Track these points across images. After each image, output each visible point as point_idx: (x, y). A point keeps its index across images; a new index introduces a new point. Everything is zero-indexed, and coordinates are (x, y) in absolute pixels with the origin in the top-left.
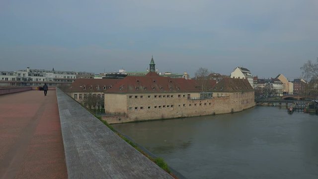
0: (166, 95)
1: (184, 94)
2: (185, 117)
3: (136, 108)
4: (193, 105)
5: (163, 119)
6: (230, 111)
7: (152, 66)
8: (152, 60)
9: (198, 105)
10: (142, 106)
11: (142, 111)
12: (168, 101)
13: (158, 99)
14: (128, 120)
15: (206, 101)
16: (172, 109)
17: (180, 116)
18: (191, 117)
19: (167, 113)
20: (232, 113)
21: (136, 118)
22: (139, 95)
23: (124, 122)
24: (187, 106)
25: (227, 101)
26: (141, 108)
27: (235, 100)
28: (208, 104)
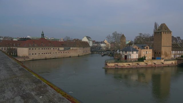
0: (48, 48)
1: (56, 48)
2: (56, 58)
3: (33, 54)
4: (60, 53)
5: (46, 59)
6: (78, 55)
7: (43, 35)
8: (43, 32)
9: (63, 53)
10: (35, 53)
11: (36, 55)
12: (49, 51)
13: (43, 50)
14: (29, 59)
15: (66, 51)
16: (50, 54)
17: (54, 57)
18: (59, 58)
19: (48, 56)
20: (79, 56)
21: (33, 58)
22: (34, 48)
23: (27, 60)
24: (57, 53)
25: (76, 51)
26: (35, 54)
27: (80, 51)
28: (67, 52)
